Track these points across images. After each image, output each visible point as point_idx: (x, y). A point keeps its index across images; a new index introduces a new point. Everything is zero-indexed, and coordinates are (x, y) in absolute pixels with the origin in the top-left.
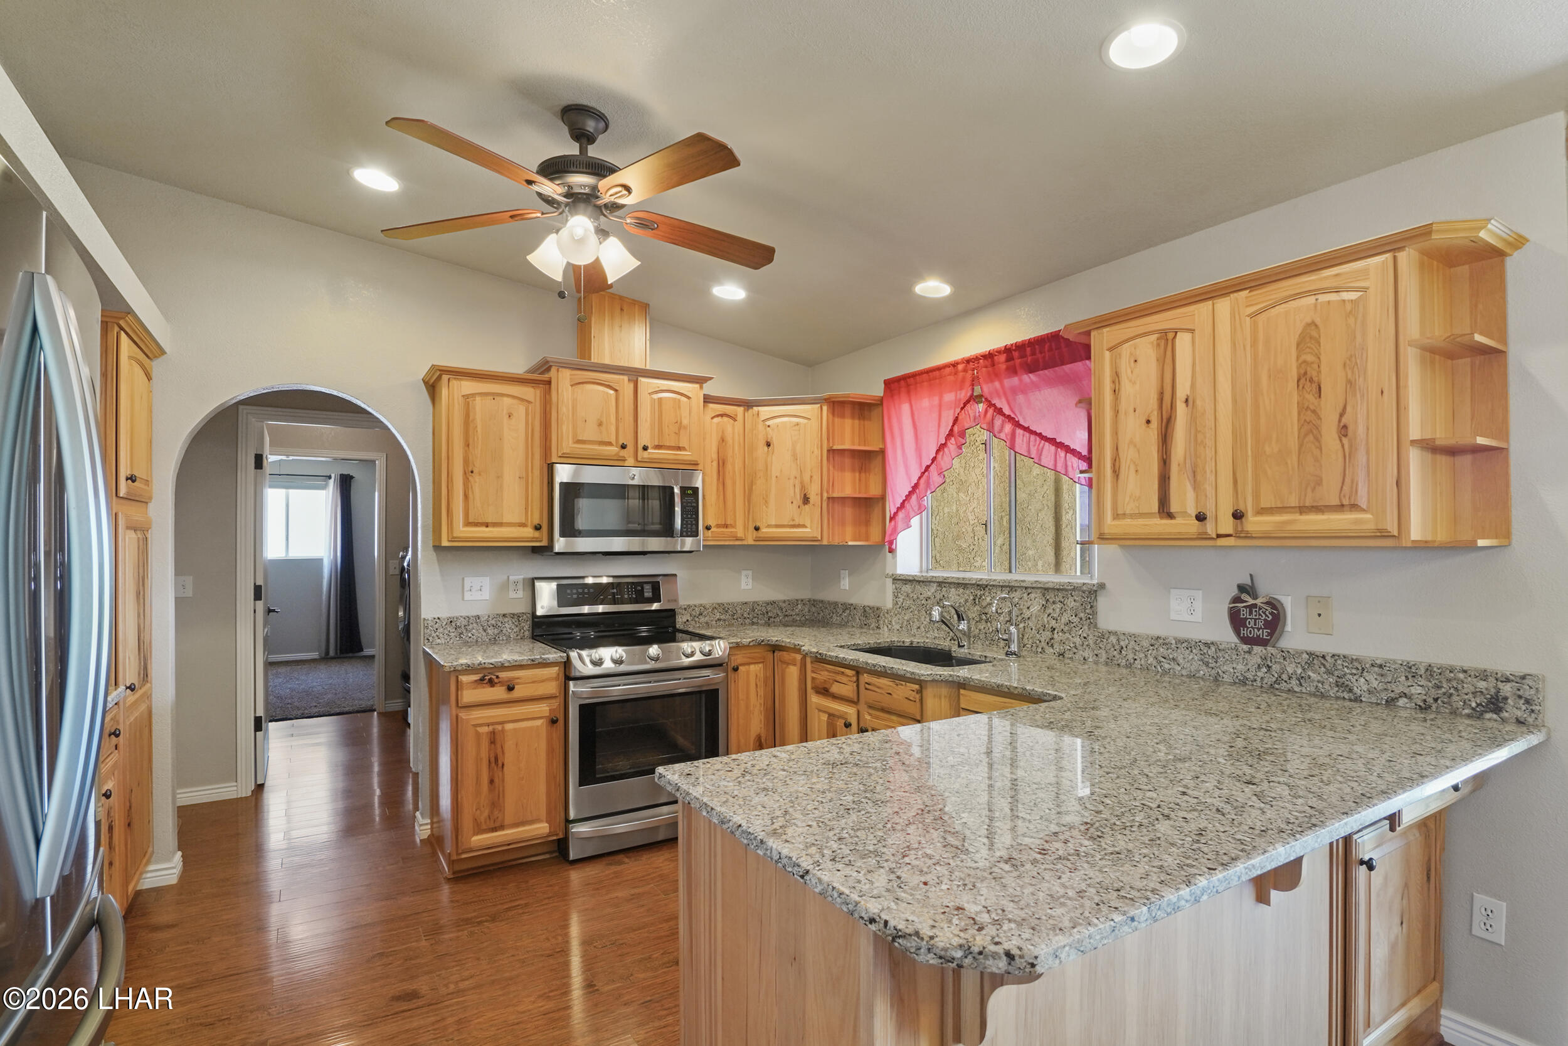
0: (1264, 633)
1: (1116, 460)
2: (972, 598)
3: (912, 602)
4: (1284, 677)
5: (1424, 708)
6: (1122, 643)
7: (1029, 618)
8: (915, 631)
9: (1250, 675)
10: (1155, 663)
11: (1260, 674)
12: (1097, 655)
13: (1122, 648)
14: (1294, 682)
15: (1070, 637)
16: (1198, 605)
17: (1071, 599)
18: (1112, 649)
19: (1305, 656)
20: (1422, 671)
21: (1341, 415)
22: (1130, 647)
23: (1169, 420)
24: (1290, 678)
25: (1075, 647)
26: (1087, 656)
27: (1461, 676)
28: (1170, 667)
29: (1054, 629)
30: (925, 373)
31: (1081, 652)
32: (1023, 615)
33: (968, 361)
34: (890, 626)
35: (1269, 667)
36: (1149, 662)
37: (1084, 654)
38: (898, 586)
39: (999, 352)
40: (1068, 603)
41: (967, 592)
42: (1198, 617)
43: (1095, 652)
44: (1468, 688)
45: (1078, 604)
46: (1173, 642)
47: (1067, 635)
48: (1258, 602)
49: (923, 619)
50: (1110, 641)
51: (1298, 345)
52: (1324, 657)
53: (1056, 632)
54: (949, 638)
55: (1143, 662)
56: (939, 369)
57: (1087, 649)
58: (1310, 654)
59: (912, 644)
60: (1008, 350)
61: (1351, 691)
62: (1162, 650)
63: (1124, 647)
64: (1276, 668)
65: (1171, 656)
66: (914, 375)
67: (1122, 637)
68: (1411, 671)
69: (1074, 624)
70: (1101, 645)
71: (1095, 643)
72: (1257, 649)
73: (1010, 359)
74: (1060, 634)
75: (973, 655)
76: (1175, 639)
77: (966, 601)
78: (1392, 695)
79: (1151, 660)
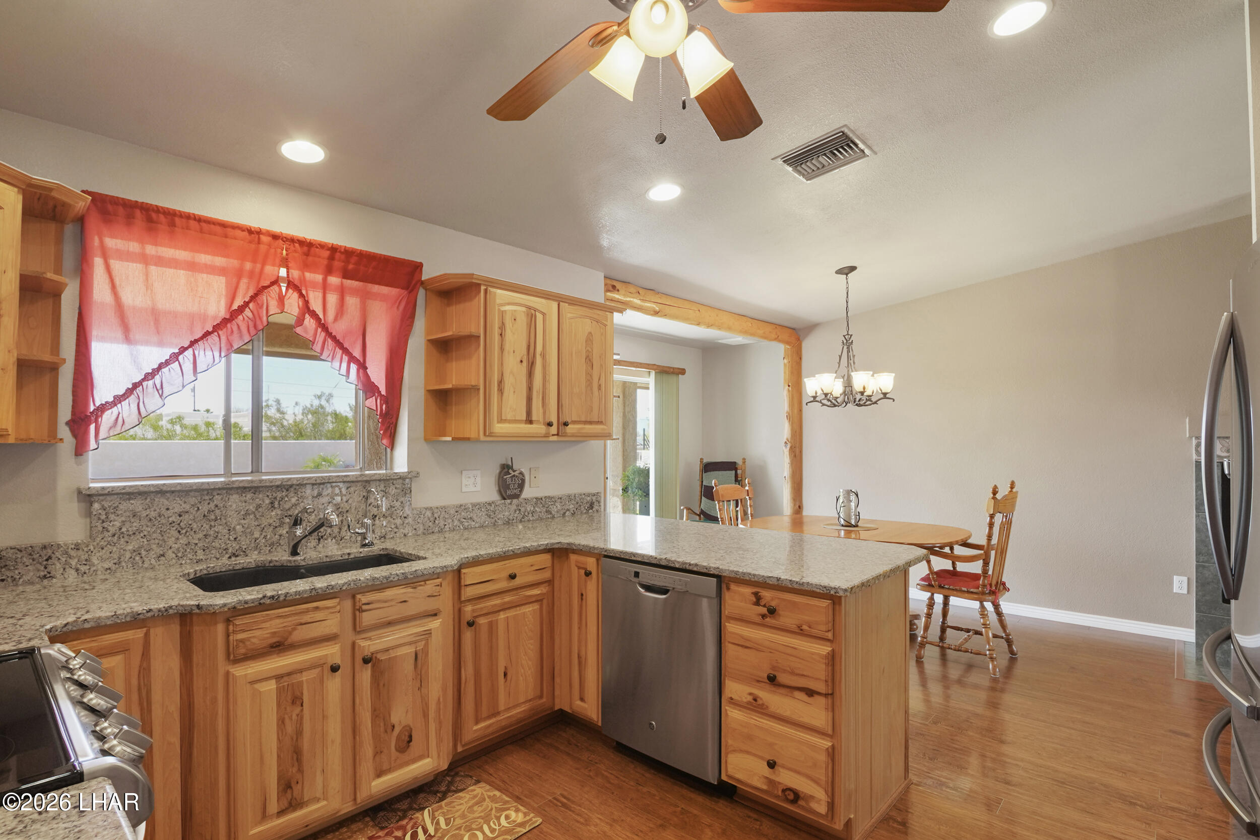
0: (517, 491)
1: (500, 382)
2: (267, 501)
3: (144, 522)
4: (526, 514)
5: (573, 514)
6: (436, 515)
7: (347, 511)
8: (153, 561)
9: (511, 518)
10: (458, 524)
11: (516, 515)
12: (415, 529)
13: (436, 518)
14: (530, 515)
15: (392, 520)
16: (479, 480)
17: (392, 487)
18: (428, 521)
19: (535, 500)
20: (573, 498)
21: (599, 379)
22: (442, 516)
23: (533, 363)
24: (529, 513)
25: (397, 527)
26: (406, 531)
27: (583, 496)
28: (468, 524)
29: (376, 516)
30: (195, 219)
31: (402, 530)
32: (340, 510)
33: (275, 237)
34: (83, 568)
35: (520, 510)
36: (455, 524)
37: (404, 531)
38: (106, 504)
39: (322, 246)
40: (390, 491)
41: (261, 496)
42: (478, 488)
43: (414, 527)
44: (585, 501)
45: (398, 491)
46: (470, 507)
47: (389, 518)
48: (516, 473)
49: (171, 542)
50: (426, 515)
51: (586, 341)
52: (541, 499)
53: (377, 518)
54: (227, 556)
55: (450, 526)
56: (223, 225)
57: (407, 526)
58: (536, 498)
59: (196, 574)
60: (334, 250)
61: (551, 513)
62: (463, 514)
63: (437, 517)
64: (523, 509)
65: (469, 517)
66: (172, 216)
67: (436, 511)
68: (569, 497)
69: (396, 508)
70: (419, 521)
71: (414, 520)
72: (515, 501)
73: (331, 258)
74: (382, 519)
75: (331, 557)
76: (471, 504)
77: (259, 506)
78: (564, 511)
79: (456, 523)
